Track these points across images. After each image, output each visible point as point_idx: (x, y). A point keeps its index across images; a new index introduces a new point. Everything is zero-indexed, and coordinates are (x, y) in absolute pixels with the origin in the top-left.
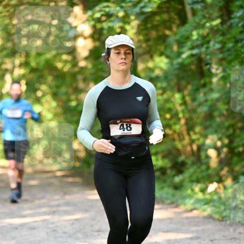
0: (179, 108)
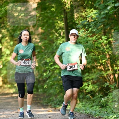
0: (105, 47)
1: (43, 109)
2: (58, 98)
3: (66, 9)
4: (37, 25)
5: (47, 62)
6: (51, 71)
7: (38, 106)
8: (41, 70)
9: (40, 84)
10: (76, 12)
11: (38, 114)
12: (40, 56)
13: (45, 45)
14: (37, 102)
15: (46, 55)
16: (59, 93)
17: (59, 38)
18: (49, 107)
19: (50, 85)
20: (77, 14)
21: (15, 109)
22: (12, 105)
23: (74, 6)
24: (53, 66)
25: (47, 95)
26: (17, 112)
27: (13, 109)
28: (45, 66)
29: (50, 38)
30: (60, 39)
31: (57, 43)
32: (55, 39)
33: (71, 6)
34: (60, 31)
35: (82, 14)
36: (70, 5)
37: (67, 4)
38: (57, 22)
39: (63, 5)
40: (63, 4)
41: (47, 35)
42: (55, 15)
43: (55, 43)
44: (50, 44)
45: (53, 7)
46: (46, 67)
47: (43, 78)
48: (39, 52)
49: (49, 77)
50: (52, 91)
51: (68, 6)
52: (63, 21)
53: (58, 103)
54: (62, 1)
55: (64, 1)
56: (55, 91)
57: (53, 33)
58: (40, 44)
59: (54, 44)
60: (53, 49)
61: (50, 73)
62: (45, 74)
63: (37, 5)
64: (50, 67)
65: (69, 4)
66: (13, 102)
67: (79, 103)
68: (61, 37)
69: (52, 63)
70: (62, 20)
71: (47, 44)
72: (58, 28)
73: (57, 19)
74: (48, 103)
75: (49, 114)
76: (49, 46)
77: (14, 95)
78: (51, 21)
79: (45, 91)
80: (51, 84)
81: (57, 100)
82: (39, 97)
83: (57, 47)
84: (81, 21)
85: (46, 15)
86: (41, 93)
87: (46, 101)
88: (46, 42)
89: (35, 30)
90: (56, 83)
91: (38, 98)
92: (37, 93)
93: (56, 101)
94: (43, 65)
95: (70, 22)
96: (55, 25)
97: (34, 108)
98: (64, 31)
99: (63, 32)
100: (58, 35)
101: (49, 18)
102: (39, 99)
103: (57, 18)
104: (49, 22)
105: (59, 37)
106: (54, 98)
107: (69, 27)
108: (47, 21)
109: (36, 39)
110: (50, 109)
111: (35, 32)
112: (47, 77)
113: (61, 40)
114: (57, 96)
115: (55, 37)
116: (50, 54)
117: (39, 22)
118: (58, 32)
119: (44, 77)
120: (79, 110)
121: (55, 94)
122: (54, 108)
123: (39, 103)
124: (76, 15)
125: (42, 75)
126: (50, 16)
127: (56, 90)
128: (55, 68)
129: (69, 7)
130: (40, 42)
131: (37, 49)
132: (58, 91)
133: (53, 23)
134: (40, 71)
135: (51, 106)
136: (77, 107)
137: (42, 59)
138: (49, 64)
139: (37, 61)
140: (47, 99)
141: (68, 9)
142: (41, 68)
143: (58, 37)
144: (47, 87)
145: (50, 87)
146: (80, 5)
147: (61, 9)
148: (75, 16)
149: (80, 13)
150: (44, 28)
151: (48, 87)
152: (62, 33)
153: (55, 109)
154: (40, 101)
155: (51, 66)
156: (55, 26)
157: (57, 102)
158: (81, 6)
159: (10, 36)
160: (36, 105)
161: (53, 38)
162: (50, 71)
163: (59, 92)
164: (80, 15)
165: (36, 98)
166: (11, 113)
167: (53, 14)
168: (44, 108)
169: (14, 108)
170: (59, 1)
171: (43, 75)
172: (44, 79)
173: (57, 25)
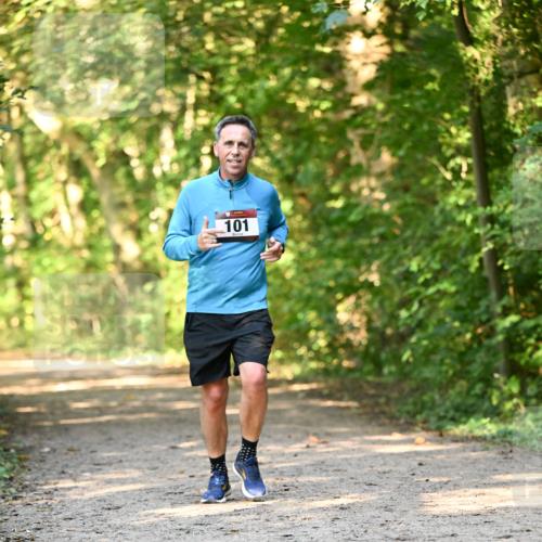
1: (397, 436)
2: (452, 398)
3: (477, 83)
4: (376, 142)
5: (412, 273)
6: (425, 301)
7: (380, 425)
8: (390, 298)
9: (387, 349)
10: (514, 95)
11: (381, 455)
12: (386, 249)
13: (405, 210)
14: (377, 410)
15: (410, 248)
16: (455, 379)
17: (453, 188)
18: (417, 429)
19: (421, 351)
20: (517, 102)
21: (299, 435)
22: (290, 421)
23: (506, 73)
24: (434, 285)
25: (413, 384)
26: (308, 447)
27: (293, 436)
28: (404, 284)
29: (423, 187)
30: (459, 189)
31: (446, 204)
32: (438, 189)
33: (497, 74)
34: (459, 160)
35: (533, 100)
36: (492, 70)
37: (483, 65)
38: (448, 131)
39: (469, 71)
40: (467, 68)
41: (414, 175)
42: (438, 105)
43: (441, 204)
44: (423, 208)
45: (432, 78)
46: (407, 287)
47: (398, 328)
48: (383, 237)
49: (421, 325)
50: (428, 372)
51: (485, 74)
52: (468, 127)
53: (451, 413)
54: (465, 55)
55: (473, 56)
56: (440, 372)
57: (434, 171)
58: (386, 207)
59: (437, 210)
60: (432, 224)
61: (422, 311)
62: (404, 314)
63: (378, 70)
64: (422, 289)
65: (487, 68)
66: (294, 413)
67: (526, 415)
68: (461, 184)
69: (429, 276)
70: (464, 124)
71: (411, 209)
72: (449, 152)
73: (447, 121)
74: (414, 416)
75: (417, 454)
76: (419, 213)
77: (297, 387)
78: (426, 127)
79: (404, 373)
80: (427, 346)
81: (448, 403)
82: (385, 393)
83: (446, 217)
84: (532, 124)
85: (407, 105)
86: (390, 380)
87: (410, 408)
88: (409, 199)
89: (369, 159)
90: (443, 344)
91: (379, 396)
92: (377, 380)
93: (443, 408)
94: (398, 281)
95: (492, 129)
96: (441, 140)
97: (367, 433)
98: (470, 161)
99: (469, 165)
100: (449, 176)
101: (420, 117)
102: (382, 400)
103: (447, 116)
104: (419, 130)
105: (454, 184)
106: (437, 397)
107: (490, 146)
108: (413, 128)
109: (372, 190)
110: (424, 433)
111: (369, 167)
112: (413, 325)
113: (460, 193)
114: (447, 391)
115: (439, 182)
116: (423, 242)
117: (382, 132)
118: (452, 164)
119: (400, 323)
120: (523, 440)
121: (441, 383)
122: (437, 433)
123: (383, 413)
124: (513, 107)
125: (394, 317)
126: (420, 110)
127: (444, 368)
128: (438, 291)
129: (490, 77)
130: (387, 200)
131: (377, 226)
132: (451, 372)
133: (433, 134)
134: (387, 303)
135: (425, 426)
136: (518, 428)
137: (394, 262)
138: (417, 278)
139: (379, 267)
140: (411, 400)
141: (487, 83)
142: (393, 292)
143: (450, 182)
144: (411, 360)
145: (423, 359)
146: (527, 70)
147: (460, 85)
148: (511, 111)
149: (527, 99)
150: (401, 153)
151: (415, 359)
152: (465, 168)
153: (441, 435)
154: (386, 409)
155: (426, 284)
156: (440, 146)
157: (447, 411)
158: (531, 73)
159: (281, 181)
160: (374, 423)
161: (432, 188)
162: (421, 304)
163: (454, 374)
164: (528, 105)
165: (373, 396)
166: (287, 451)
167: (432, 104)
168: (402, 431)
169: (295, 430)
170: (453, 56)
171: (398, 315)
172: (402, 329)
173: (448, 139)
